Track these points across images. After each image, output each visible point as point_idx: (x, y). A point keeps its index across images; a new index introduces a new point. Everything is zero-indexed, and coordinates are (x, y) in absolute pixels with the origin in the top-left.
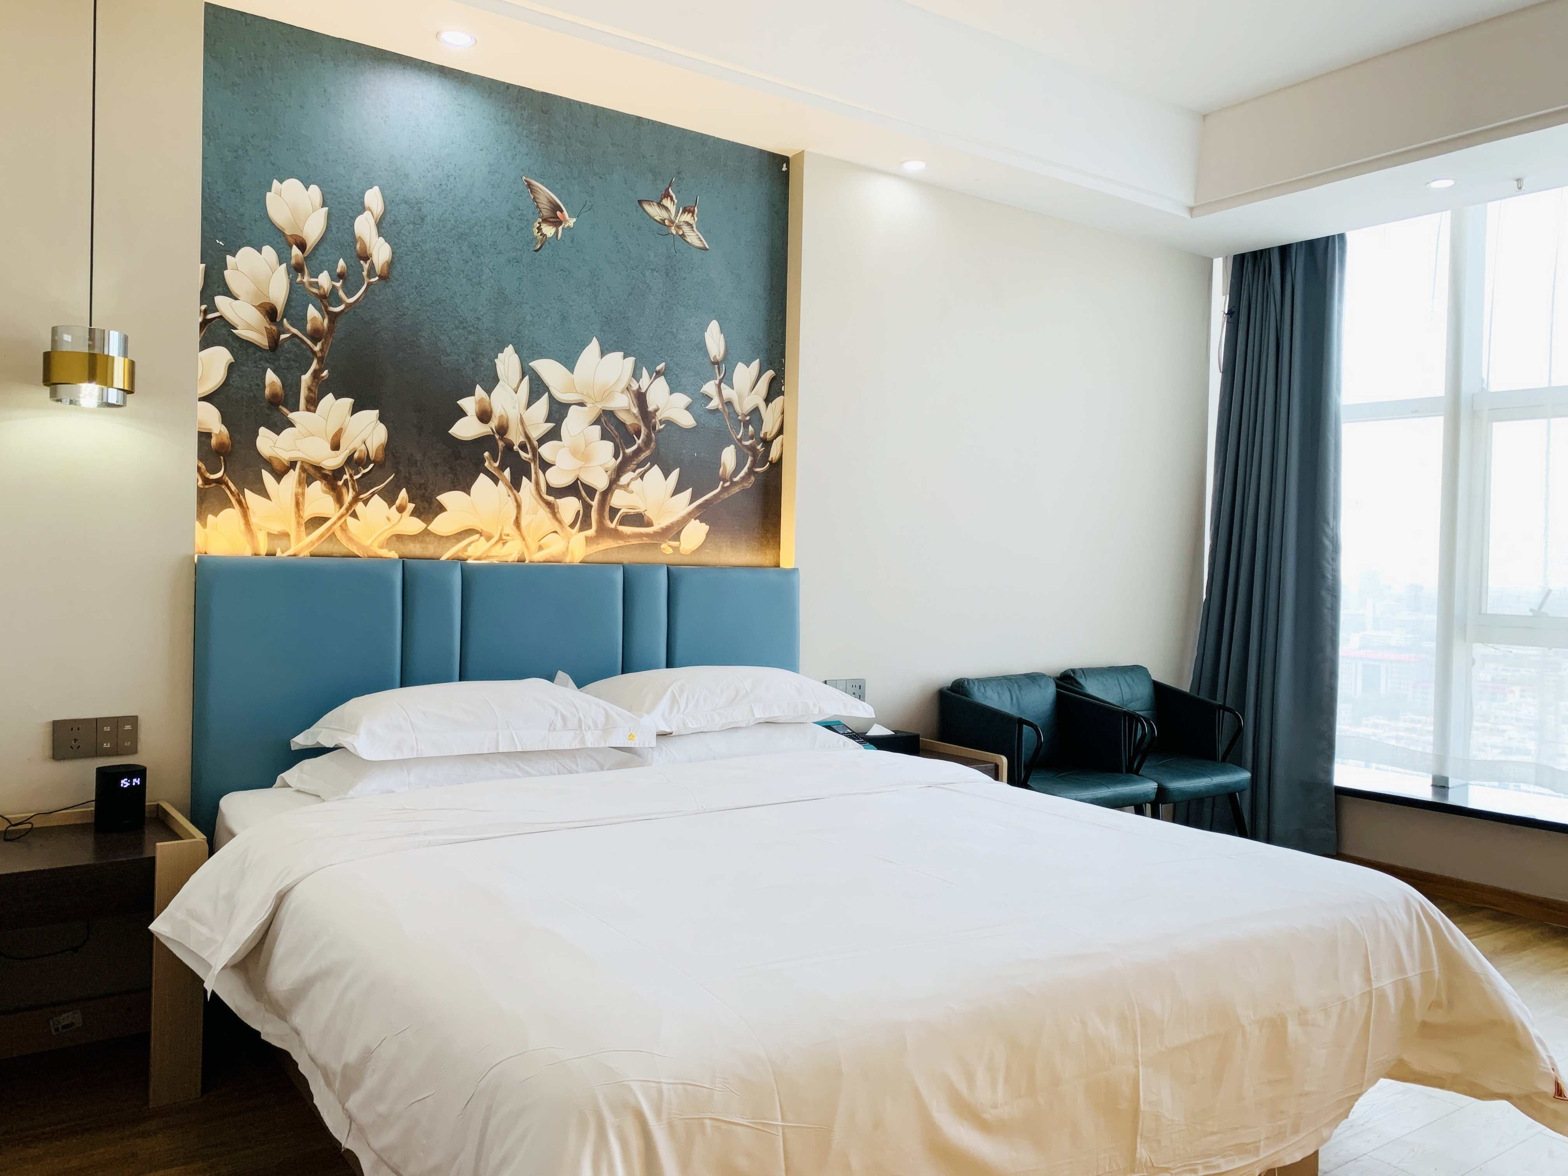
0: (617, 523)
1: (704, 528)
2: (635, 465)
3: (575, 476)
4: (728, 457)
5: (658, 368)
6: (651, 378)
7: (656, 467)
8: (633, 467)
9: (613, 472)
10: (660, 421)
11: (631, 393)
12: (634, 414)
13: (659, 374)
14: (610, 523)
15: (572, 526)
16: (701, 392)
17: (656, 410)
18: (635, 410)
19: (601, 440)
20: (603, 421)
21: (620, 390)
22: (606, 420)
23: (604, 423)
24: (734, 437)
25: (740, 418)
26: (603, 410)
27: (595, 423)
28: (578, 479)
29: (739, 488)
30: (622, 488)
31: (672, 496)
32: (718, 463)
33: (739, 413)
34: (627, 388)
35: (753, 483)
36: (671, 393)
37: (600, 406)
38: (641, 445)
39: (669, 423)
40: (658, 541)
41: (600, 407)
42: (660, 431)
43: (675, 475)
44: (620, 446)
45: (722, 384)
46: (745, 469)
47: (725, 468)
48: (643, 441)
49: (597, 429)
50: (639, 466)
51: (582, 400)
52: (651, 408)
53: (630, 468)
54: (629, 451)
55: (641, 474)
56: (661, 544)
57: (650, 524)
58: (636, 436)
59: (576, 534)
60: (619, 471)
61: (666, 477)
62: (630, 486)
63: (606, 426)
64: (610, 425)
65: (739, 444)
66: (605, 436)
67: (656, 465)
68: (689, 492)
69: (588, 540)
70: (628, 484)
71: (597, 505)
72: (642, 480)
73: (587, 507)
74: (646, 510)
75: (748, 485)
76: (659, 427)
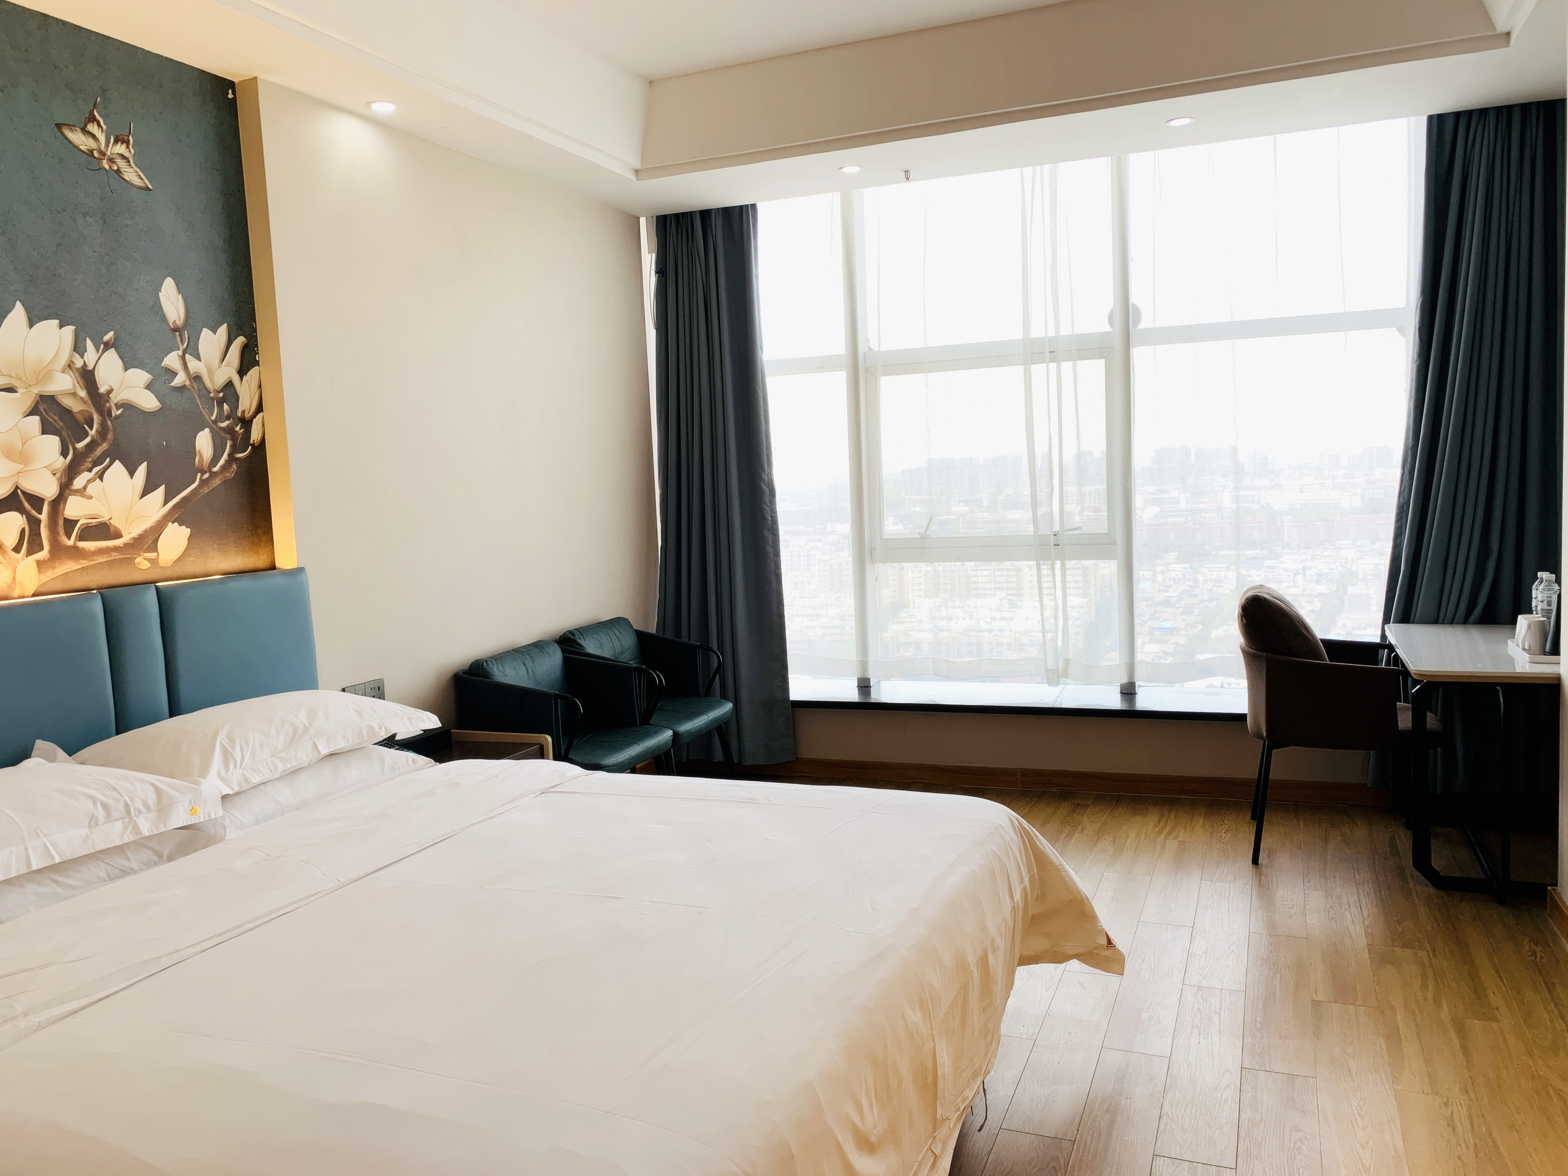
0: (76, 539)
1: (185, 531)
2: (91, 462)
3: (14, 484)
4: (204, 442)
5: (106, 338)
6: (98, 352)
7: (117, 463)
8: (88, 465)
9: (63, 475)
10: (116, 405)
11: (75, 372)
12: (82, 398)
13: (107, 346)
14: (67, 539)
15: (17, 549)
16: (162, 365)
17: (110, 391)
18: (83, 393)
19: (42, 434)
20: (42, 410)
21: (60, 370)
22: (46, 408)
23: (44, 413)
24: (208, 418)
25: (212, 395)
26: (41, 395)
27: (31, 414)
28: (17, 488)
29: (220, 480)
30: (77, 494)
31: (142, 497)
32: (192, 450)
33: (211, 389)
34: (69, 366)
35: (235, 471)
36: (126, 369)
37: (36, 390)
38: (95, 437)
39: (127, 406)
40: (130, 554)
41: (36, 392)
42: (117, 417)
43: (142, 471)
44: (68, 440)
45: (187, 355)
46: (225, 456)
47: (201, 457)
48: (97, 431)
49: (35, 420)
50: (96, 463)
51: (10, 384)
52: (102, 390)
53: (85, 467)
54: (80, 445)
55: (100, 473)
56: (136, 558)
57: (118, 535)
58: (87, 425)
59: (23, 559)
60: (71, 472)
61: (132, 473)
62: (87, 490)
63: (45, 415)
64: (52, 414)
65: (214, 426)
66: (46, 429)
67: (117, 460)
68: (161, 491)
69: (40, 564)
70: (85, 488)
71: (47, 519)
72: (102, 481)
73: (34, 523)
74: (111, 518)
75: (230, 475)
76: (116, 412)
